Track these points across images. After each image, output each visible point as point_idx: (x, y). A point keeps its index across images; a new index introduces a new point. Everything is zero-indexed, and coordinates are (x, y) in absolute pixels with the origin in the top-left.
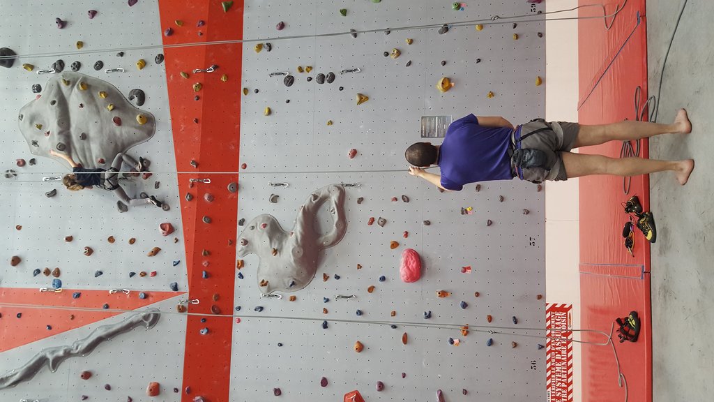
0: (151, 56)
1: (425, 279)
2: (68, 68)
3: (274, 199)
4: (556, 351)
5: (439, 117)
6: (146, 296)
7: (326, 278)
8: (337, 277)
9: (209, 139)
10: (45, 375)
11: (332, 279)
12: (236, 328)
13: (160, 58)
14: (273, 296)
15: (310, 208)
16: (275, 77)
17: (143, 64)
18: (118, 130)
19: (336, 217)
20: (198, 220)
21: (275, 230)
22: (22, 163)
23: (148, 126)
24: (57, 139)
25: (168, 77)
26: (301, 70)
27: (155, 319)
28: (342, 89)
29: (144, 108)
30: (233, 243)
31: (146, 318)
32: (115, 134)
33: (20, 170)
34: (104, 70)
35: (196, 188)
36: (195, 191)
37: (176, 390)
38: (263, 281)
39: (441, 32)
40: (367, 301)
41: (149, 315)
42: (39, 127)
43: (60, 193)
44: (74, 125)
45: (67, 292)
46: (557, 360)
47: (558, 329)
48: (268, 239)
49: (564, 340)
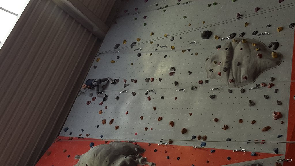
0: (287, 25)
2: (238, 37)
13: (293, 25)
17: (281, 29)
18: (259, 60)
22: (201, 83)
23: (277, 59)
33: (199, 86)
34: (258, 34)
42: (216, 63)
43: (217, 96)
44: (234, 59)
45: (207, 149)
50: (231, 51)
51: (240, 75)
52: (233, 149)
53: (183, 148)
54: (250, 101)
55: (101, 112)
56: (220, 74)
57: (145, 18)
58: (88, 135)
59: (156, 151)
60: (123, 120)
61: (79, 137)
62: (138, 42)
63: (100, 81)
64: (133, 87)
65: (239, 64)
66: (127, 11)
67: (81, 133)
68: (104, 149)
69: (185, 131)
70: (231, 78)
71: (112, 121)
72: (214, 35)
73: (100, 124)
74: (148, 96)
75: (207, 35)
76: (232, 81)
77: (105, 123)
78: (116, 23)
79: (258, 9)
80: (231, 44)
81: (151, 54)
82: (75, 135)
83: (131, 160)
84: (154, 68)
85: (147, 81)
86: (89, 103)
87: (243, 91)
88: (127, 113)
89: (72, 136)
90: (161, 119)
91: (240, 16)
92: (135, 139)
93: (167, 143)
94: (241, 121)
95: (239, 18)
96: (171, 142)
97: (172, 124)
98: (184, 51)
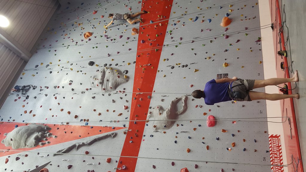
0: (132, 62)
1: (217, 126)
2: (108, 66)
3: (163, 100)
4: (275, 153)
5: (224, 74)
6: (114, 128)
7: (178, 125)
8: (182, 125)
9: (145, 83)
10: (74, 152)
11: (180, 126)
12: (142, 143)
13: (135, 62)
14: (158, 132)
15: (175, 101)
16: (168, 67)
17: (129, 64)
18: (118, 79)
19: (184, 104)
20: (136, 105)
21: (161, 109)
22: (87, 90)
23: (127, 79)
24: (100, 81)
25: (136, 67)
26: (177, 64)
27: (115, 135)
28: (190, 68)
29: (127, 75)
30: (146, 114)
31: (113, 134)
32: (117, 80)
33: (86, 92)
34: (118, 65)
35: (137, 96)
36: (137, 97)
37: (117, 162)
38: (155, 125)
39: (225, 52)
40: (193, 134)
41: (114, 133)
42: (96, 79)
43: (96, 97)
44: (105, 77)
45: (89, 126)
46: (275, 157)
47: (275, 145)
48: (158, 110)
49: (278, 149)
50: (104, 73)
51: (108, 86)
52: (103, 126)
53: (75, 126)
54: (113, 100)
55: (24, 106)
56: (98, 86)
57: (55, 51)
58: (14, 120)
59: (58, 129)
60: (38, 111)
61: (8, 121)
62: (50, 65)
63: (25, 87)
64: (46, 91)
65: (108, 80)
66: (44, 46)
67: (9, 119)
68: (24, 129)
69: (76, 117)
70: (103, 87)
71: (31, 112)
72: (95, 64)
73: (23, 114)
74: (55, 96)
75: (92, 63)
76: (104, 89)
77: (26, 113)
78: (37, 52)
79: (118, 53)
80: (104, 69)
81: (58, 72)
82: (6, 120)
83: (41, 135)
84: (60, 80)
85: (55, 88)
86: (16, 100)
87: (110, 95)
88: (41, 106)
89: (3, 121)
90: (62, 110)
92: (45, 122)
93: (65, 124)
94: (108, 111)
95: (109, 56)
96: (68, 123)
97: (69, 113)
98: (78, 72)
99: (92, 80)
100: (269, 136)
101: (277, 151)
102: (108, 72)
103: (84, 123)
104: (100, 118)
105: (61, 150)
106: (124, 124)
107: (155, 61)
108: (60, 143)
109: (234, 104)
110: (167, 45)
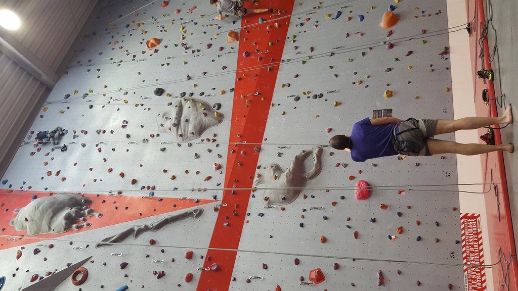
0: (228, 89)
1: (372, 199)
2: (187, 96)
3: (280, 155)
4: (470, 245)
5: (385, 110)
6: (198, 201)
7: (305, 197)
8: (313, 197)
9: (250, 125)
10: (131, 240)
11: (310, 197)
12: (245, 226)
13: (233, 90)
14: (271, 207)
15: (300, 157)
16: (290, 98)
17: (224, 92)
18: (204, 118)
19: (315, 162)
20: (235, 163)
21: (277, 169)
22: (153, 136)
23: (220, 118)
24: (173, 121)
25: (235, 97)
26: (304, 93)
27: (200, 213)
28: (326, 100)
29: (219, 111)
30: (252, 178)
31: (195, 211)
32: (202, 120)
33: (151, 139)
34: (204, 95)
35: (237, 148)
36: (236, 149)
37: (202, 257)
38: (266, 197)
39: (387, 71)
40: (331, 211)
41: (197, 210)
42: (166, 118)
43: (167, 149)
44: (183, 115)
45: (155, 198)
46: (472, 252)
47: (470, 230)
48: (273, 172)
49: (475, 237)
50: (180, 108)
51: (188, 131)
52: (179, 197)
53: (132, 198)
54: (196, 154)
55: (46, 164)
56: (170, 129)
57: (99, 70)
58: (30, 188)
59: (104, 202)
60: (70, 172)
61: (20, 189)
62: (90, 94)
64: (83, 138)
65: (187, 121)
66: (80, 62)
67: (22, 185)
68: (46, 202)
69: (134, 182)
70: (180, 133)
71: (58, 173)
72: (166, 93)
73: (45, 176)
74: (99, 147)
75: (160, 92)
76: (181, 135)
77: (51, 174)
78: (67, 73)
79: (205, 73)
80: (181, 102)
81: (104, 106)
82: (16, 187)
83: (76, 212)
84: (107, 120)
85: (99, 133)
86: (33, 154)
87: (190, 145)
88: (76, 164)
89: (11, 189)
90: (111, 170)
91: (189, 78)
92: (83, 191)
93: (116, 194)
94: (187, 172)
95: (189, 79)
96: (120, 193)
97: (122, 175)
98: (137, 105)
99: (161, 120)
100: (461, 216)
101: (475, 241)
102: (187, 106)
103: (146, 193)
104: (174, 184)
105: (110, 238)
106: (215, 195)
107: (268, 87)
108: (108, 225)
109: (401, 160)
110: (289, 60)
